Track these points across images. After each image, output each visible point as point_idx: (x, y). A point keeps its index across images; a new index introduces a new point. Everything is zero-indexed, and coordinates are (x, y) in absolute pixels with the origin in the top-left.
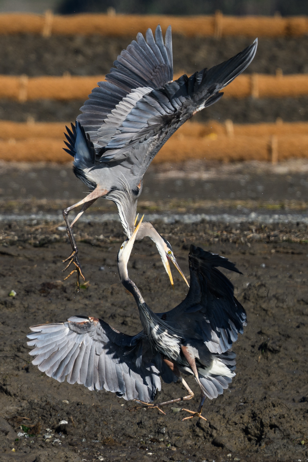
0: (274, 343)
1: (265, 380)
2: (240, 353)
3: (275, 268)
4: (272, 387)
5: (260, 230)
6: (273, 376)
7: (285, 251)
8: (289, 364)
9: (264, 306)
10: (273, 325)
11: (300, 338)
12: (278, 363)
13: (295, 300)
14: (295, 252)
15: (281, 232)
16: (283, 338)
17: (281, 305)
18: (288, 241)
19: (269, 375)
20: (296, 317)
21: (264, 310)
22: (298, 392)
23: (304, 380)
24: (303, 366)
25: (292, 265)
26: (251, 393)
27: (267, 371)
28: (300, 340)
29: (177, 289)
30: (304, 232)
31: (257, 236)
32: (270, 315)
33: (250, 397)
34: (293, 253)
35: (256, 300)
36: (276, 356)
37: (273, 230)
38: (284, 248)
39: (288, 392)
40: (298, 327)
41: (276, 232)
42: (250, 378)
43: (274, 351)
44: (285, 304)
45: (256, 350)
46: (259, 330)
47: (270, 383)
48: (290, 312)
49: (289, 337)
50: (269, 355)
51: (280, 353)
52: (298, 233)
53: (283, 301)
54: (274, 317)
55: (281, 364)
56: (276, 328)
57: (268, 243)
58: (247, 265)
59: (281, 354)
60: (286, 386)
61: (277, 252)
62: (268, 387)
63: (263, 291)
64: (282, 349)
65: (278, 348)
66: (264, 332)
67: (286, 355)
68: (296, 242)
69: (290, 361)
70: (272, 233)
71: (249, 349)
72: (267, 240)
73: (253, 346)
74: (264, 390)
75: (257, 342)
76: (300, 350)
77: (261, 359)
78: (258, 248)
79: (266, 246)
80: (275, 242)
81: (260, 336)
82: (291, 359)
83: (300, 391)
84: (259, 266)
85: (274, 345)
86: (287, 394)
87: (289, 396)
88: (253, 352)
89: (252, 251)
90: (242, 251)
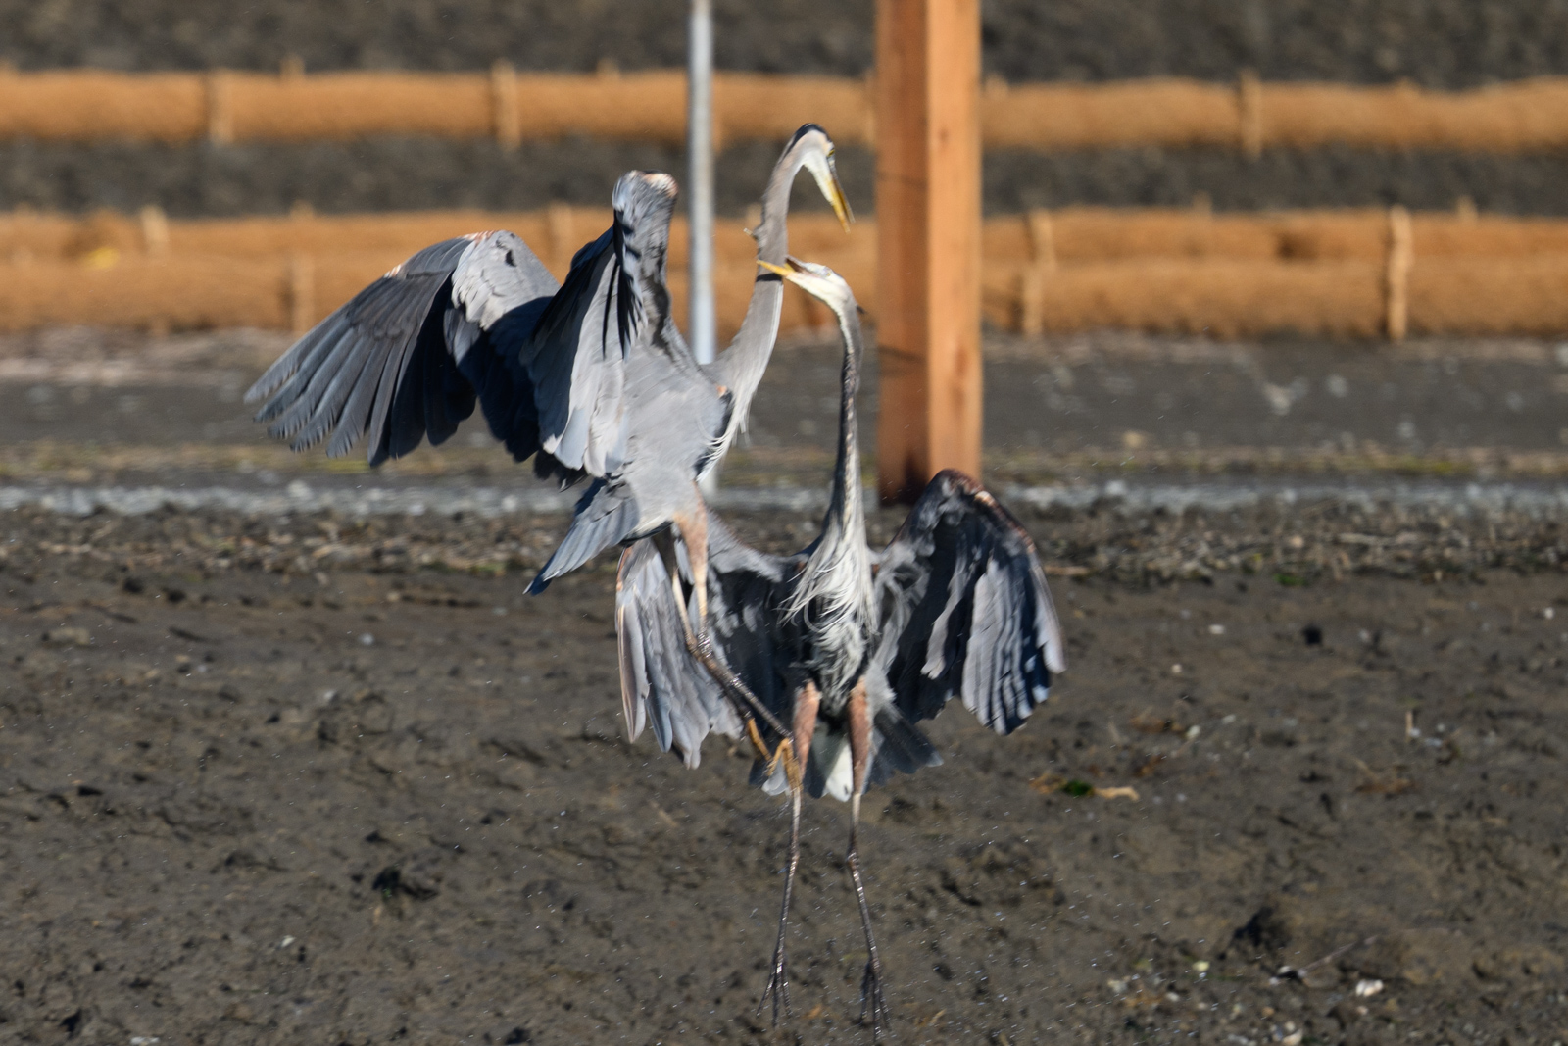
0: (420, 868)
1: (400, 977)
2: (319, 898)
3: (401, 648)
4: (421, 999)
5: (351, 532)
6: (422, 966)
7: (429, 595)
8: (465, 930)
9: (382, 759)
10: (413, 817)
11: (494, 854)
12: (432, 927)
13: (475, 743)
14: (459, 598)
15: (416, 539)
16: (446, 854)
17: (432, 755)
18: (437, 567)
19: (411, 964)
20: (477, 791)
21: (383, 771)
22: (499, 1014)
23: (517, 977)
24: (508, 939)
25: (453, 638)
26: (360, 1016)
27: (405, 950)
28: (493, 860)
29: (120, 710)
30: (482, 541)
31: (345, 551)
32: (402, 786)
33: (356, 1028)
34: (452, 603)
35: (357, 741)
36: (427, 909)
37: (391, 533)
38: (426, 588)
39: (467, 1013)
40: (487, 821)
41: (399, 541)
42: (356, 973)
43: (420, 894)
44: (445, 753)
45: (365, 888)
46: (371, 830)
47: (416, 988)
48: (458, 778)
49: (460, 851)
50: (406, 903)
51: (439, 899)
52: (466, 545)
53: (439, 745)
54: (412, 790)
55: (441, 932)
56: (422, 823)
57: (377, 571)
58: (318, 638)
59: (442, 902)
60: (462, 996)
61: (407, 599)
62: (411, 999)
63: (374, 716)
64: (442, 887)
65: (430, 884)
66: (385, 835)
67: (456, 903)
68: (460, 571)
69: (468, 922)
70: (389, 544)
71: (346, 885)
72: (373, 565)
73: (357, 879)
74: (399, 1009)
75: (367, 865)
76: (497, 889)
77: (383, 915)
78: (351, 589)
79: (372, 580)
80: (399, 570)
81: (373, 847)
82: (472, 916)
83: (507, 1011)
84: (353, 642)
85: (419, 876)
86: (468, 1021)
87: (473, 1026)
88: (357, 896)
89: (331, 597)
90: (303, 596)
